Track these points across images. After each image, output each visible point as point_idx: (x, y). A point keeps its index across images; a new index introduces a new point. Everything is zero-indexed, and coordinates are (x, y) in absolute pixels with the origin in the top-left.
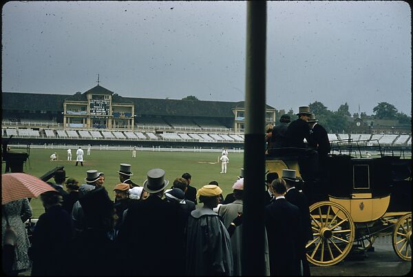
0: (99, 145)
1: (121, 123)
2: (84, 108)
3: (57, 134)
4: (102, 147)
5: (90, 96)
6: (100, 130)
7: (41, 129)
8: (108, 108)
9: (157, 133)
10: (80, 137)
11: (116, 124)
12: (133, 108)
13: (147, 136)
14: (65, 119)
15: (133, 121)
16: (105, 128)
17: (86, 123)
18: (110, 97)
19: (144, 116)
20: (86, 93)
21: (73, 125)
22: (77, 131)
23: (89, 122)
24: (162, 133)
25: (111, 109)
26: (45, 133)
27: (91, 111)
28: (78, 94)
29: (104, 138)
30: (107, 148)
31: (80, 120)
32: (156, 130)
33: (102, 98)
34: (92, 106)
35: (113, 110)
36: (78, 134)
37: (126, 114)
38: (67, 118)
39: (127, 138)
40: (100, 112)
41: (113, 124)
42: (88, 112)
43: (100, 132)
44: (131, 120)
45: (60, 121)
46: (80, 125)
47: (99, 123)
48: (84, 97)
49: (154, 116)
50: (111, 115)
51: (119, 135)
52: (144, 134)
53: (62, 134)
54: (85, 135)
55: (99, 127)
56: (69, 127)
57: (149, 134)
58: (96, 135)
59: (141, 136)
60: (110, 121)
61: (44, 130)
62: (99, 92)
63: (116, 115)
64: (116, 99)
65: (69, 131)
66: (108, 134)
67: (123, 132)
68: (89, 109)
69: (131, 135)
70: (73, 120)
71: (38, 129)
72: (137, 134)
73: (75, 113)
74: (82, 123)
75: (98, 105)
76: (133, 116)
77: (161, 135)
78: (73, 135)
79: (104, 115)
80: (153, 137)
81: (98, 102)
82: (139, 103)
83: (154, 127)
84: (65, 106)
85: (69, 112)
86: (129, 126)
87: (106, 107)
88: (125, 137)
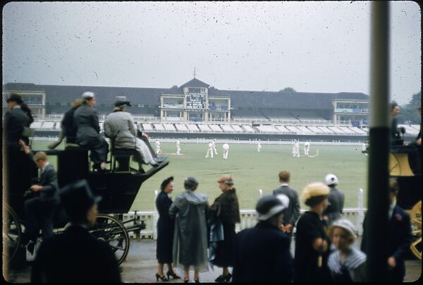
0: (192, 138)
1: (218, 116)
2: (181, 102)
3: (154, 127)
4: (198, 141)
5: (186, 90)
6: (197, 123)
7: (139, 122)
8: (205, 101)
9: (254, 125)
10: (177, 130)
11: (213, 117)
12: (229, 101)
13: (243, 129)
14: (162, 113)
15: (229, 114)
16: (201, 121)
17: (182, 116)
18: (207, 90)
19: (240, 109)
20: (182, 87)
21: (169, 118)
22: (174, 125)
23: (185, 114)
24: (259, 125)
25: (207, 102)
26: (142, 127)
27: (188, 105)
28: (175, 87)
29: (200, 131)
30: (203, 141)
31: (177, 113)
32: (252, 122)
33: (198, 91)
34: (188, 99)
35: (209, 103)
36: (175, 127)
37: (222, 107)
38: (164, 112)
39: (224, 131)
40: (196, 105)
41: (209, 117)
42: (184, 106)
43: (197, 125)
44: (227, 113)
45: (158, 115)
46: (177, 119)
47: (195, 116)
48: (179, 90)
49: (250, 109)
50: (207, 108)
51: (215, 129)
52: (241, 126)
53: (159, 128)
54: (182, 128)
55: (195, 121)
56: (166, 120)
57: (245, 127)
58: (192, 128)
59: (236, 129)
60: (206, 114)
61: (141, 124)
62: (195, 85)
63: (212, 108)
64: (213, 91)
65: (165, 125)
66: (205, 127)
67: (219, 125)
68: (185, 102)
69: (228, 127)
70: (170, 113)
72: (234, 127)
73: (171, 107)
74: (179, 116)
75: (195, 98)
76: (229, 109)
77: (258, 127)
78: (170, 128)
79: (201, 108)
80: (249, 130)
81: (195, 95)
82: (235, 95)
83: (251, 120)
84: (162, 99)
85: (166, 105)
86: (225, 119)
87: (202, 100)
88: (222, 130)
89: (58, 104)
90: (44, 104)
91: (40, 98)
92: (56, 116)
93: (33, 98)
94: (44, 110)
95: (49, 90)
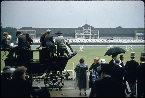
0: (87, 45)
1: (94, 37)
2: (82, 32)
3: (73, 41)
4: (88, 46)
5: (83, 28)
7: (67, 40)
8: (90, 32)
10: (80, 42)
12: (99, 32)
13: (104, 41)
15: (99, 36)
16: (89, 39)
17: (82, 37)
18: (90, 28)
19: (102, 34)
20: (82, 27)
21: (78, 38)
22: (79, 40)
23: (83, 37)
24: (109, 40)
26: (69, 41)
27: (84, 33)
28: (79, 27)
29: (89, 42)
30: (90, 46)
31: (80, 36)
32: (107, 39)
33: (87, 28)
34: (84, 31)
35: (91, 32)
37: (96, 34)
38: (76, 36)
40: (87, 33)
42: (83, 34)
43: (87, 40)
44: (98, 36)
45: (74, 37)
47: (87, 37)
48: (81, 28)
49: (106, 34)
50: (91, 34)
51: (94, 41)
52: (103, 40)
53: (74, 41)
54: (82, 41)
57: (104, 40)
58: (86, 41)
59: (101, 41)
60: (91, 36)
61: (68, 40)
62: (86, 26)
63: (93, 34)
64: (93, 28)
65: (77, 40)
66: (90, 41)
67: (95, 40)
68: (83, 32)
69: (98, 41)
70: (78, 36)
71: (66, 40)
72: (100, 40)
73: (78, 34)
74: (81, 37)
76: (99, 34)
78: (78, 41)
79: (89, 34)
80: (106, 41)
81: (86, 30)
82: (101, 30)
83: (106, 38)
84: (75, 32)
86: (97, 38)
87: (89, 31)
88: (96, 42)
89: (40, 34)
90: (35, 34)
91: (34, 32)
92: (39, 38)
93: (31, 32)
94: (35, 36)
95: (37, 29)
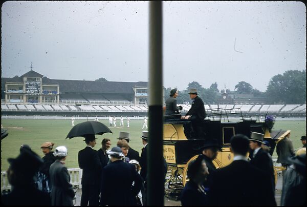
0: (32, 115)
1: (49, 98)
2: (21, 88)
4: (35, 117)
5: (25, 79)
6: (34, 104)
8: (39, 87)
9: (77, 105)
10: (18, 109)
11: (46, 99)
12: (58, 88)
13: (69, 108)
14: (6, 96)
15: (58, 97)
16: (37, 102)
17: (22, 99)
18: (41, 79)
19: (67, 93)
20: (22, 77)
21: (12, 101)
22: (16, 105)
23: (25, 97)
24: (81, 105)
25: (41, 88)
27: (27, 90)
28: (17, 77)
29: (36, 110)
30: (39, 117)
31: (18, 97)
32: (76, 103)
33: (34, 80)
34: (27, 86)
35: (43, 89)
36: (17, 107)
37: (53, 92)
38: (8, 95)
40: (33, 91)
41: (43, 99)
42: (24, 91)
43: (34, 105)
44: (57, 96)
45: (2, 97)
46: (18, 101)
47: (33, 99)
48: (20, 79)
49: (74, 93)
50: (41, 93)
51: (48, 108)
52: (67, 106)
53: (4, 108)
54: (22, 108)
55: (32, 102)
56: (9, 102)
57: (70, 106)
58: (30, 108)
59: (64, 108)
60: (41, 97)
62: (32, 75)
63: (45, 93)
64: (46, 80)
65: (10, 105)
66: (39, 107)
67: (51, 105)
68: (24, 88)
69: (57, 108)
70: (13, 96)
72: (62, 106)
73: (14, 92)
74: (20, 99)
75: (31, 85)
76: (58, 93)
77: (80, 107)
78: (12, 108)
79: (37, 93)
80: (73, 108)
81: (32, 83)
82: (63, 83)
83: (74, 101)
84: (6, 86)
85: (9, 91)
86: (55, 100)
88: (53, 109)
